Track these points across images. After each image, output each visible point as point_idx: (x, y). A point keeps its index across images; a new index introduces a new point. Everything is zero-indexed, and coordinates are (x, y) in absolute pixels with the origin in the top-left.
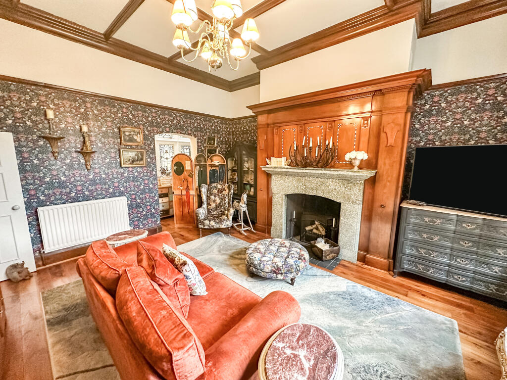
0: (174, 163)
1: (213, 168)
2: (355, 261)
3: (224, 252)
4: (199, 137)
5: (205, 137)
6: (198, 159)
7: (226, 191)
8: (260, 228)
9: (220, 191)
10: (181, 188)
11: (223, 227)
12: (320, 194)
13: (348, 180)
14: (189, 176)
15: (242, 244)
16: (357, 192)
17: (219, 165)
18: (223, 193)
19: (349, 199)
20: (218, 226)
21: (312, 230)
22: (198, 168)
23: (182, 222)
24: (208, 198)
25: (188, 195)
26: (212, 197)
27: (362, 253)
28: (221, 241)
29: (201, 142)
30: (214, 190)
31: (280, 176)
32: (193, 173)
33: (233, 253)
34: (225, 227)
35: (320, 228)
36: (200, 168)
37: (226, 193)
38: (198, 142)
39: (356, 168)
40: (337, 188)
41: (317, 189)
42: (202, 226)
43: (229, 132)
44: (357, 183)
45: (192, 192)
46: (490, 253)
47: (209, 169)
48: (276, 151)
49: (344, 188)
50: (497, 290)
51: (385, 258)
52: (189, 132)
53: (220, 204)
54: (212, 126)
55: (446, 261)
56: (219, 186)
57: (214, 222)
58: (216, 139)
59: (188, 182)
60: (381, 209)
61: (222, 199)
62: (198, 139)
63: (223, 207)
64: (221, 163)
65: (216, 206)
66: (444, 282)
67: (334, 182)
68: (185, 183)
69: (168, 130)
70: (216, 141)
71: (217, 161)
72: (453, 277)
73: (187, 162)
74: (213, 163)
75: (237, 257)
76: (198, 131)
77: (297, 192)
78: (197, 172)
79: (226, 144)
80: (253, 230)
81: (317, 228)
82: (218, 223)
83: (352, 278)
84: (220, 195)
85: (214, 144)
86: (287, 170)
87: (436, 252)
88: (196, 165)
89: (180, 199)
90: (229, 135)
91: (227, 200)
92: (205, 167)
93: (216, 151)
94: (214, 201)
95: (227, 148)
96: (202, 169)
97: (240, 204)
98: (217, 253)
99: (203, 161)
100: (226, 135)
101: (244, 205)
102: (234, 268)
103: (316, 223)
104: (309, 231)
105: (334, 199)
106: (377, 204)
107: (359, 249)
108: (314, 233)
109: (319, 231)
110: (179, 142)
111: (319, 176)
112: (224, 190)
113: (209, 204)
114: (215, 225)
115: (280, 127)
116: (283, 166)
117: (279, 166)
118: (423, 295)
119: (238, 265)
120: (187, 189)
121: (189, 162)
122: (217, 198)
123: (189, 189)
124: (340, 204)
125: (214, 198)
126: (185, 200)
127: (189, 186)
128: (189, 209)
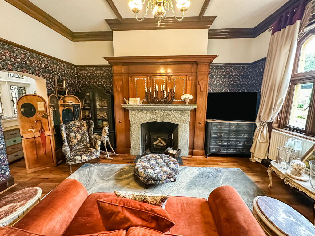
0: (21, 104)
1: (66, 108)
2: (188, 156)
3: (108, 178)
4: (48, 79)
5: (54, 79)
6: (52, 100)
7: (85, 127)
8: (120, 151)
9: (80, 128)
10: (33, 130)
11: (94, 158)
12: (166, 121)
13: (182, 111)
14: (42, 117)
15: (116, 167)
16: (187, 118)
17: (73, 105)
18: (83, 129)
19: (183, 121)
20: (89, 158)
21: (156, 144)
22: (52, 108)
23: (37, 165)
24: (68, 135)
25: (43, 136)
26: (73, 134)
27: (190, 150)
28: (96, 171)
29: (50, 84)
30: (74, 128)
31: (136, 111)
32: (48, 114)
33: (116, 176)
34: (96, 157)
35: (162, 141)
36: (54, 108)
37: (85, 128)
38: (47, 83)
39: (187, 104)
40: (176, 115)
41: (164, 118)
42: (73, 163)
43: (74, 76)
44: (187, 112)
45: (49, 133)
46: (240, 136)
47: (61, 109)
48: (130, 93)
49: (180, 116)
50: (242, 151)
51: (201, 150)
52: (37, 72)
53: (81, 139)
54: (59, 69)
55: (226, 144)
56: (78, 124)
57: (86, 156)
58: (64, 82)
59: (41, 123)
60: (199, 125)
61: (83, 134)
62: (47, 80)
63: (85, 142)
64: (75, 103)
65: (78, 141)
66: (226, 153)
67: (174, 113)
68: (39, 124)
69: (10, 67)
70: (64, 83)
71: (71, 101)
72: (229, 150)
73: (39, 103)
74: (66, 103)
75: (121, 178)
76: (46, 72)
77: (150, 121)
78: (51, 112)
79: (73, 87)
80: (115, 154)
81: (160, 142)
82: (89, 155)
83: (194, 165)
84: (80, 131)
85: (63, 86)
86: (142, 107)
87: (223, 141)
88: (50, 106)
89: (32, 142)
90: (75, 79)
91: (87, 135)
92: (57, 107)
93: (65, 92)
94: (75, 137)
95: (74, 90)
96: (55, 110)
97: (103, 135)
98: (102, 181)
99: (55, 101)
100: (72, 78)
101: (106, 136)
102: (128, 188)
103: (159, 138)
104: (155, 145)
105: (175, 122)
106: (197, 122)
107: (189, 149)
108: (159, 146)
109: (162, 143)
110: (8, 82)
111: (164, 110)
112: (83, 126)
113: (69, 141)
114: (87, 158)
115: (133, 76)
116: (139, 104)
117: (136, 104)
118: (222, 162)
119: (128, 184)
120: (42, 131)
121: (43, 103)
122: (77, 134)
123: (44, 130)
124: (178, 125)
125: (75, 135)
126: (39, 142)
127: (44, 127)
128: (46, 150)
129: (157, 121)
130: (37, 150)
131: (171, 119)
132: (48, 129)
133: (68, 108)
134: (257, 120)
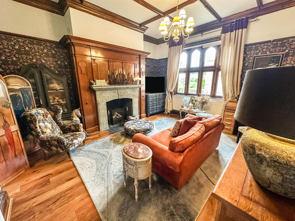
1: (11, 94)
3: (112, 146)
7: (49, 114)
9: (45, 116)
13: (134, 89)
14: (3, 106)
15: (104, 140)
16: (137, 93)
17: (21, 89)
18: (48, 117)
19: (135, 96)
21: (115, 117)
25: (9, 134)
26: (42, 124)
30: (39, 116)
32: (10, 102)
33: (115, 143)
37: (50, 116)
41: (123, 95)
44: (137, 90)
45: (15, 127)
46: (160, 102)
49: (133, 92)
50: (162, 109)
51: (144, 114)
53: (53, 127)
55: (156, 107)
61: (51, 123)
64: (23, 87)
65: (51, 130)
66: (156, 113)
67: (130, 91)
71: (17, 84)
72: (157, 110)
74: (11, 87)
80: (87, 134)
87: (154, 105)
94: (46, 127)
98: (111, 149)
103: (116, 113)
104: (114, 119)
105: (130, 98)
106: (142, 96)
111: (123, 89)
112: (47, 113)
113: (42, 133)
115: (96, 59)
116: (105, 85)
120: (6, 126)
123: (8, 125)
124: (131, 100)
125: (44, 124)
126: (5, 143)
127: (7, 120)
128: (15, 152)
129: (119, 98)
130: (5, 154)
131: (128, 95)
132: (14, 122)
133: (14, 93)
134: (167, 92)
